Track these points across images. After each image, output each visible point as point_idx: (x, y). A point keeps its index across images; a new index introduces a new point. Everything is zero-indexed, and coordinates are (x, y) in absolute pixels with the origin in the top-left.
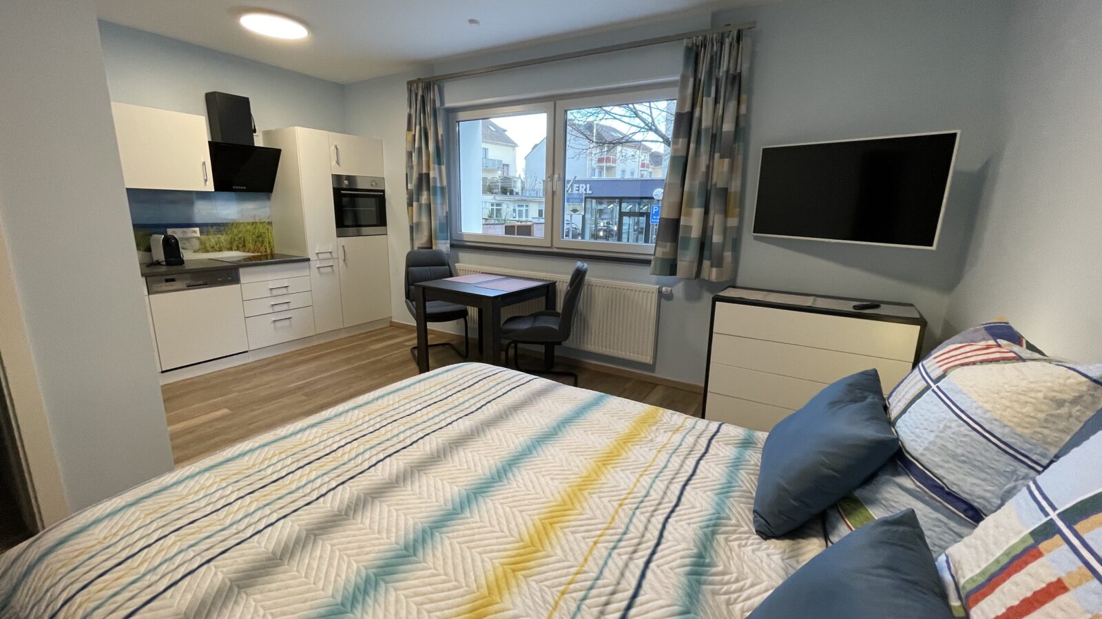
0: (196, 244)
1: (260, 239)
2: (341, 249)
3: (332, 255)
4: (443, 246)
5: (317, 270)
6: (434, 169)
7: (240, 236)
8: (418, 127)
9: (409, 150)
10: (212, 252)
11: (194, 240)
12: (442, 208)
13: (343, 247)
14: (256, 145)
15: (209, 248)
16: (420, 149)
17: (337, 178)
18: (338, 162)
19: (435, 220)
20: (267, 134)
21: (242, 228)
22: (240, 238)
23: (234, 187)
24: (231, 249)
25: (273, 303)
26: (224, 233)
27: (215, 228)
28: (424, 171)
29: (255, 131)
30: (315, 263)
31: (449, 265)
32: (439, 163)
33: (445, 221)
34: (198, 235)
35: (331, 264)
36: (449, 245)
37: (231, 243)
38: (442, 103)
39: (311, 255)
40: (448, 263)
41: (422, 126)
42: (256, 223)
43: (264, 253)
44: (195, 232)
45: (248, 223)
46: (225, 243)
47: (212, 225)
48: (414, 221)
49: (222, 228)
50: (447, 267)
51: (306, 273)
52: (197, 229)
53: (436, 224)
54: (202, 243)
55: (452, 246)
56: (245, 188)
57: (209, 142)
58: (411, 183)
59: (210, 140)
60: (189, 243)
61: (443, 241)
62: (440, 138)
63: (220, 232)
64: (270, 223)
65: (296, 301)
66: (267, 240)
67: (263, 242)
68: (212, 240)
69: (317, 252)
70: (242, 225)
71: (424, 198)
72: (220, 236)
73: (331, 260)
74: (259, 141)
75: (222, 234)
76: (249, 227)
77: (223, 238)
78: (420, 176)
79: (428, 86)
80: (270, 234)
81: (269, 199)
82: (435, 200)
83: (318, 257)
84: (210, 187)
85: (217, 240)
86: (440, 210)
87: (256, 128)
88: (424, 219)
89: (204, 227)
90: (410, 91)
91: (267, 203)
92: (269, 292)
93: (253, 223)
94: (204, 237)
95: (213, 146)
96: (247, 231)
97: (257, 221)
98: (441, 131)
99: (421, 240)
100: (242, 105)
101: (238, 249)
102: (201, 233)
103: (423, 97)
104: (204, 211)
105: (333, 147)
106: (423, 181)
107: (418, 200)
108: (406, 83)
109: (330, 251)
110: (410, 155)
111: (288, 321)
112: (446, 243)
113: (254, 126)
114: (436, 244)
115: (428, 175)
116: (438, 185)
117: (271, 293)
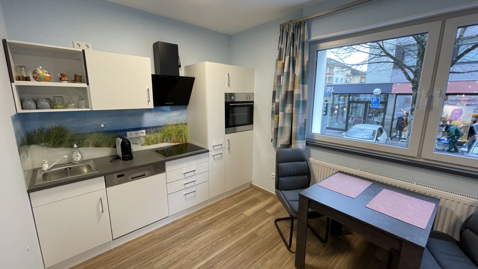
0: (143, 140)
1: (180, 134)
2: (227, 142)
3: (222, 147)
4: (300, 145)
5: (213, 157)
6: (299, 88)
7: (168, 133)
8: (287, 58)
9: (278, 73)
10: (152, 144)
11: (142, 138)
12: (302, 116)
13: (229, 140)
14: (180, 76)
15: (150, 142)
16: (288, 73)
17: (228, 96)
18: (229, 85)
19: (297, 125)
20: (187, 68)
21: (170, 128)
22: (169, 134)
23: (166, 103)
24: (163, 142)
25: (185, 183)
26: (160, 132)
27: (154, 129)
28: (290, 89)
29: (180, 66)
30: (212, 153)
31: (306, 161)
32: (303, 83)
33: (303, 127)
34: (144, 134)
35: (221, 152)
36: (305, 144)
37: (163, 138)
38: (309, 37)
39: (210, 148)
40: (306, 160)
41: (291, 55)
42: (178, 124)
43: (182, 143)
44: (143, 133)
45: (174, 125)
46: (159, 138)
47: (153, 127)
48: (279, 126)
49: (158, 129)
50: (305, 162)
51: (206, 159)
52: (144, 131)
53: (297, 129)
54: (147, 139)
55: (307, 144)
56: (173, 103)
57: (152, 75)
58: (279, 98)
59: (154, 73)
60: (139, 140)
61: (301, 141)
62: (305, 64)
63: (157, 131)
64: (186, 124)
65: (199, 179)
66: (183, 134)
67: (181, 136)
68: (152, 137)
69: (213, 145)
70: (170, 126)
71: (288, 109)
72: (157, 134)
73: (221, 150)
74: (182, 73)
75: (158, 133)
76: (174, 127)
77: (159, 135)
78: (287, 92)
79: (299, 26)
80: (185, 131)
81: (186, 109)
82: (297, 110)
83: (214, 148)
84: (151, 105)
85: (155, 137)
86: (299, 118)
87: (181, 64)
88: (287, 125)
89: (148, 129)
90: (282, 31)
91: (185, 112)
92: (183, 176)
93: (176, 125)
94: (148, 136)
95: (154, 78)
96: (173, 130)
97: (179, 123)
98: (306, 58)
99: (283, 139)
100: (173, 50)
101: (167, 142)
102: (147, 133)
103: (293, 35)
104: (149, 120)
105: (227, 74)
106: (289, 96)
107: (283, 111)
108: (279, 26)
109: (221, 144)
110: (279, 78)
111: (193, 194)
112: (303, 142)
113: (180, 63)
114: (295, 143)
115: (292, 92)
116: (301, 99)
117: (185, 176)
